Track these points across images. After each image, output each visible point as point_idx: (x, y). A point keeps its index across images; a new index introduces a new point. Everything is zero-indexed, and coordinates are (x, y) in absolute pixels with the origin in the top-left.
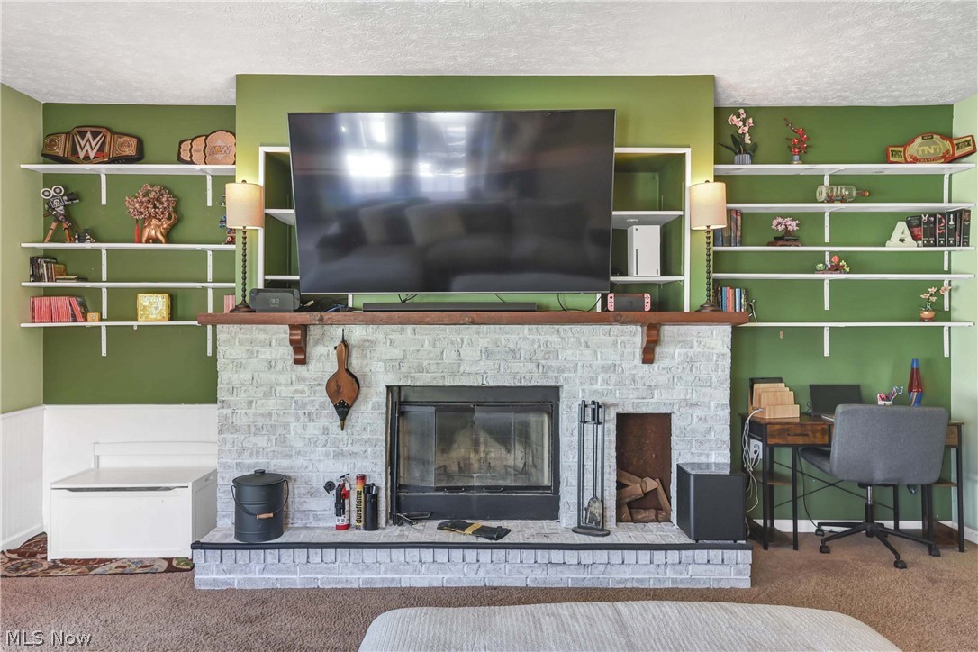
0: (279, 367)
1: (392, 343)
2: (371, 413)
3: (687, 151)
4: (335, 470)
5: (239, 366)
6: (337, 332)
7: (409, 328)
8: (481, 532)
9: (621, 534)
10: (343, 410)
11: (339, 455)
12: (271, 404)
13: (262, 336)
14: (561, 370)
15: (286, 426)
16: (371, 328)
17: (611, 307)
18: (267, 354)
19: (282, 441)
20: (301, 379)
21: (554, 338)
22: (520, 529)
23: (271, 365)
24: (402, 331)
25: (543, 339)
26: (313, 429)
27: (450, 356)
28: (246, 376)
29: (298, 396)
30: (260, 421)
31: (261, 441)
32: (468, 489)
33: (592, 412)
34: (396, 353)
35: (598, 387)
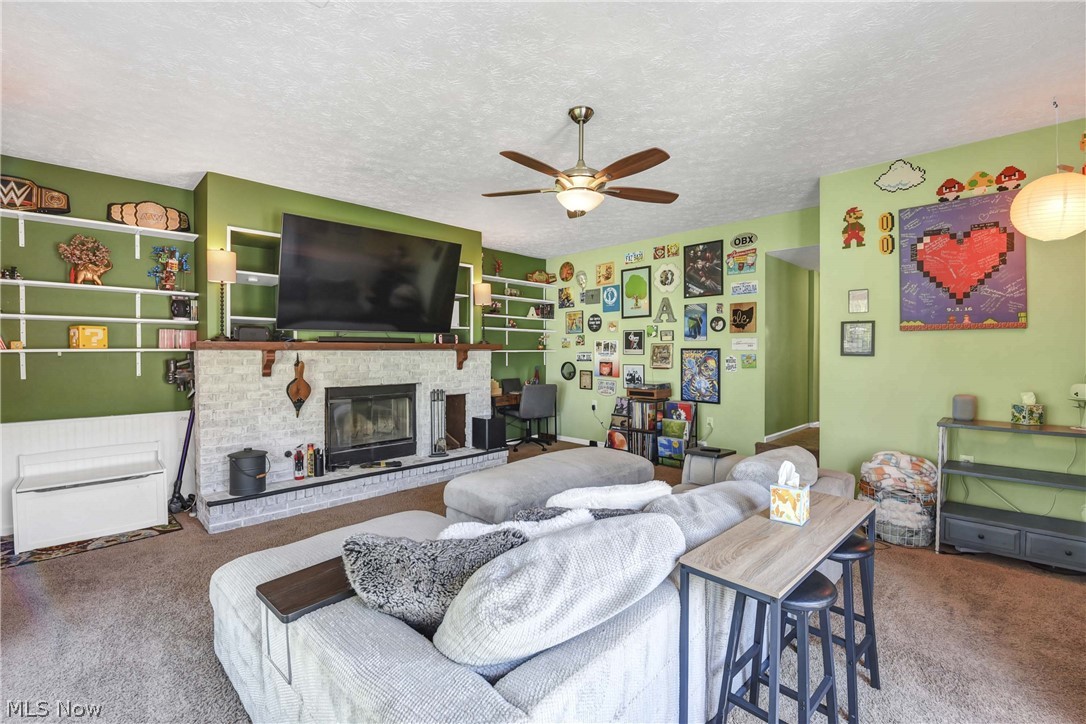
0: (250, 379)
1: (328, 361)
2: (315, 406)
3: (471, 266)
4: (292, 444)
5: (217, 379)
6: (293, 354)
7: (339, 352)
8: (388, 464)
9: (452, 454)
10: (298, 404)
11: (295, 433)
12: (244, 405)
13: (236, 358)
14: (421, 375)
15: (255, 418)
16: (314, 352)
17: (441, 342)
18: (240, 370)
19: (253, 428)
20: (266, 386)
21: (417, 358)
22: (406, 461)
23: (243, 378)
24: (335, 354)
25: (412, 358)
26: (276, 419)
27: (362, 369)
28: (223, 386)
29: (264, 398)
30: (235, 417)
31: (237, 430)
32: (369, 445)
33: (436, 395)
34: (331, 368)
35: (438, 382)
